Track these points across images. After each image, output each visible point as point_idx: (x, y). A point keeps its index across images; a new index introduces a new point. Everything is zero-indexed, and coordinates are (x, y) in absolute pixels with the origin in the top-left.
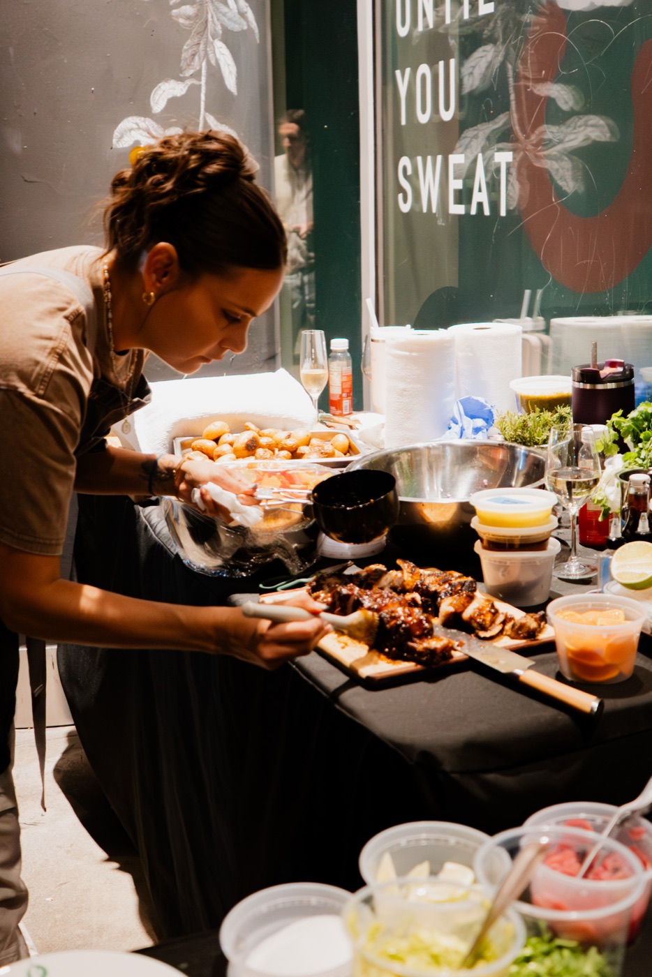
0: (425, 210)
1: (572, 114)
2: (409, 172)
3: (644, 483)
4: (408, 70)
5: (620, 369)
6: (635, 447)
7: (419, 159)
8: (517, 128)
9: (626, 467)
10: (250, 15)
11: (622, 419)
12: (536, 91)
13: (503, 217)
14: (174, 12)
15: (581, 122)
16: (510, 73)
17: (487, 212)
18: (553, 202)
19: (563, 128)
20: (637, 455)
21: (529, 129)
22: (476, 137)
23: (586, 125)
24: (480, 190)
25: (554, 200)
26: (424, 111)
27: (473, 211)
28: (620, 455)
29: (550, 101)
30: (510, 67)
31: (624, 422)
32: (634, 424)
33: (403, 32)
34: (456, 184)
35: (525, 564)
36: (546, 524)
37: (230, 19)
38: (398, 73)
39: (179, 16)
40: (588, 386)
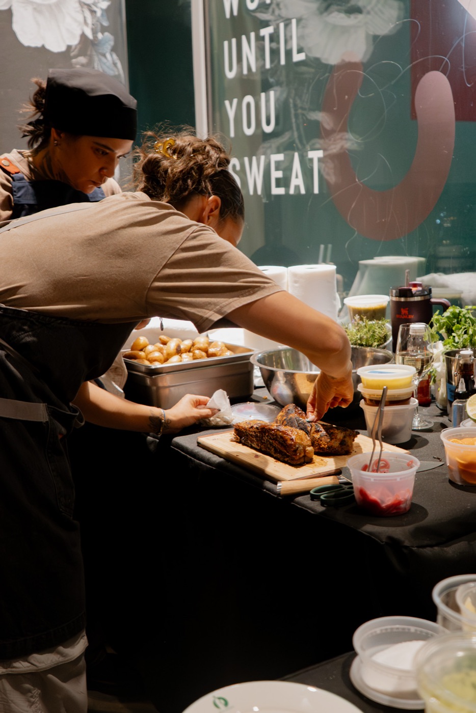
0: (251, 192)
1: (332, 132)
2: (238, 168)
3: (470, 356)
4: (235, 101)
5: (420, 288)
6: (448, 336)
7: (246, 159)
8: (297, 141)
9: (447, 349)
10: (119, 65)
11: (440, 317)
12: (309, 117)
13: (316, 195)
14: (74, 61)
15: (338, 137)
16: (291, 105)
17: (303, 191)
18: (356, 182)
19: (327, 141)
20: (452, 341)
21: (305, 142)
22: (270, 147)
23: (341, 139)
24: (297, 177)
25: (357, 180)
26: (249, 126)
27: (292, 191)
28: (441, 341)
29: (317, 124)
30: (291, 101)
31: (442, 319)
32: (448, 320)
33: (230, 75)
34: (276, 174)
35: (396, 414)
36: (410, 387)
37: (108, 67)
38: (227, 103)
39: (77, 64)
40: (403, 299)
